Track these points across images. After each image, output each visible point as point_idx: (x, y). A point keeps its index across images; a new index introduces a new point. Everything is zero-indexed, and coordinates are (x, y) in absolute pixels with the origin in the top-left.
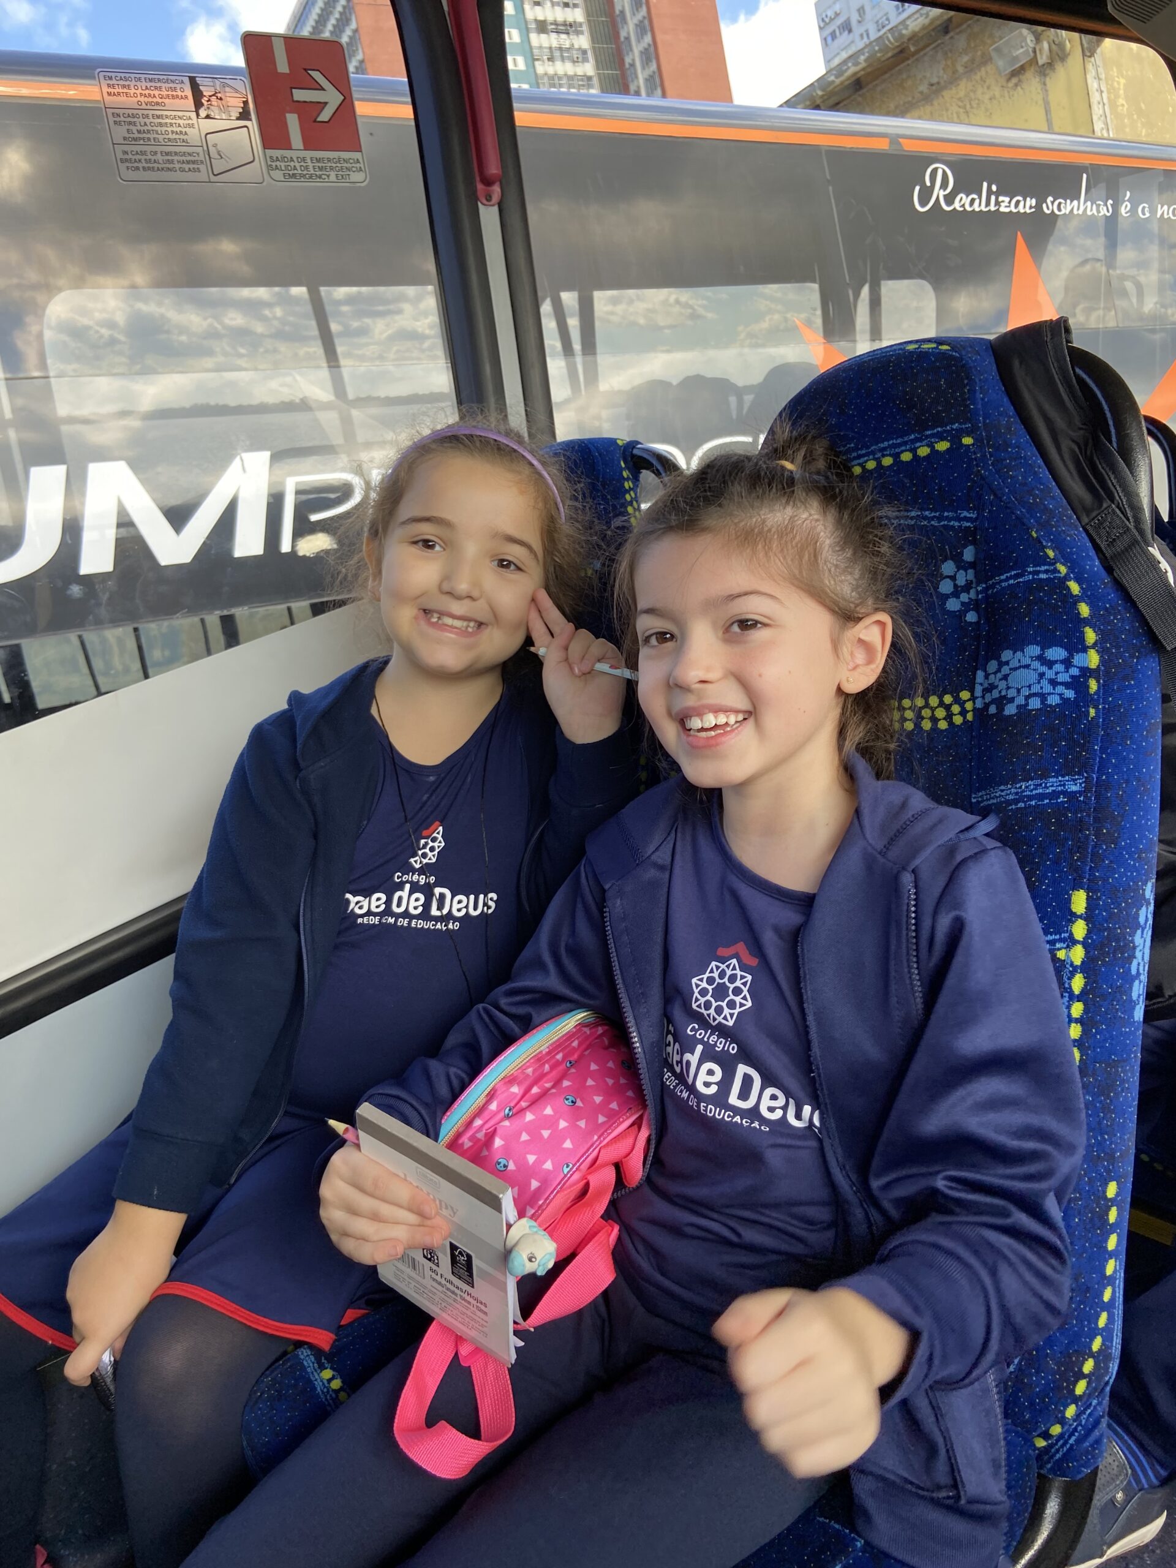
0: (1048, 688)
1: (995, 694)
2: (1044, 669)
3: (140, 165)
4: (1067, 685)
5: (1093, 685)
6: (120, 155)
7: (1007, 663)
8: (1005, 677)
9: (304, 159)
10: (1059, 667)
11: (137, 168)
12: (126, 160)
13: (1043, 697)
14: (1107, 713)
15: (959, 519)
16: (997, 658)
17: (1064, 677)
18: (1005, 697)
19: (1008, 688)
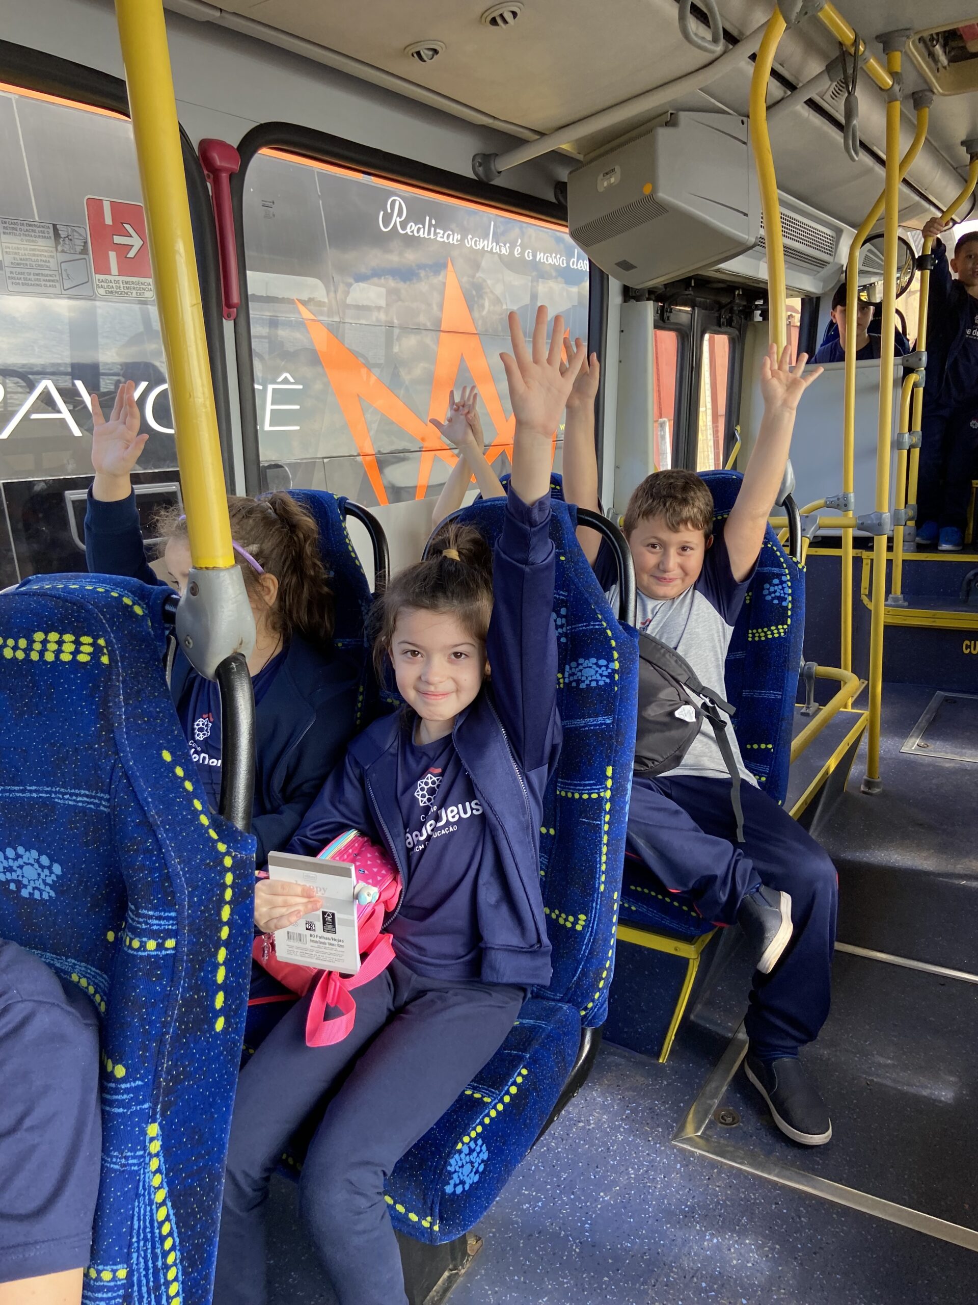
0: (599, 678)
1: (575, 677)
2: (597, 669)
3: (20, 282)
4: (607, 676)
5: (617, 677)
6: (8, 275)
7: (581, 664)
8: (581, 671)
9: (118, 282)
10: (604, 668)
11: (18, 284)
12: (12, 278)
13: (597, 681)
14: (621, 689)
15: (559, 595)
16: (577, 661)
17: (605, 673)
18: (580, 680)
19: (582, 676)
